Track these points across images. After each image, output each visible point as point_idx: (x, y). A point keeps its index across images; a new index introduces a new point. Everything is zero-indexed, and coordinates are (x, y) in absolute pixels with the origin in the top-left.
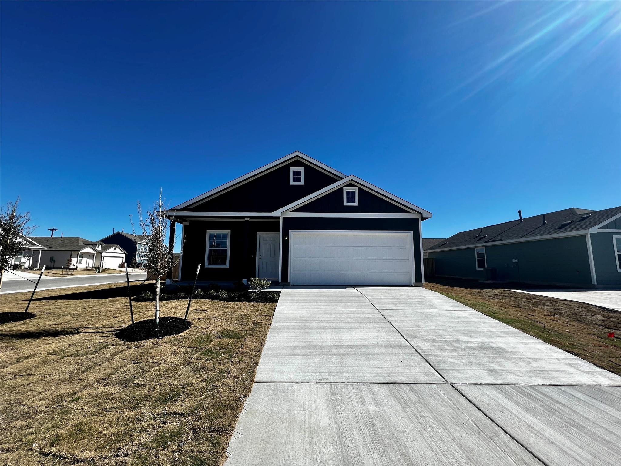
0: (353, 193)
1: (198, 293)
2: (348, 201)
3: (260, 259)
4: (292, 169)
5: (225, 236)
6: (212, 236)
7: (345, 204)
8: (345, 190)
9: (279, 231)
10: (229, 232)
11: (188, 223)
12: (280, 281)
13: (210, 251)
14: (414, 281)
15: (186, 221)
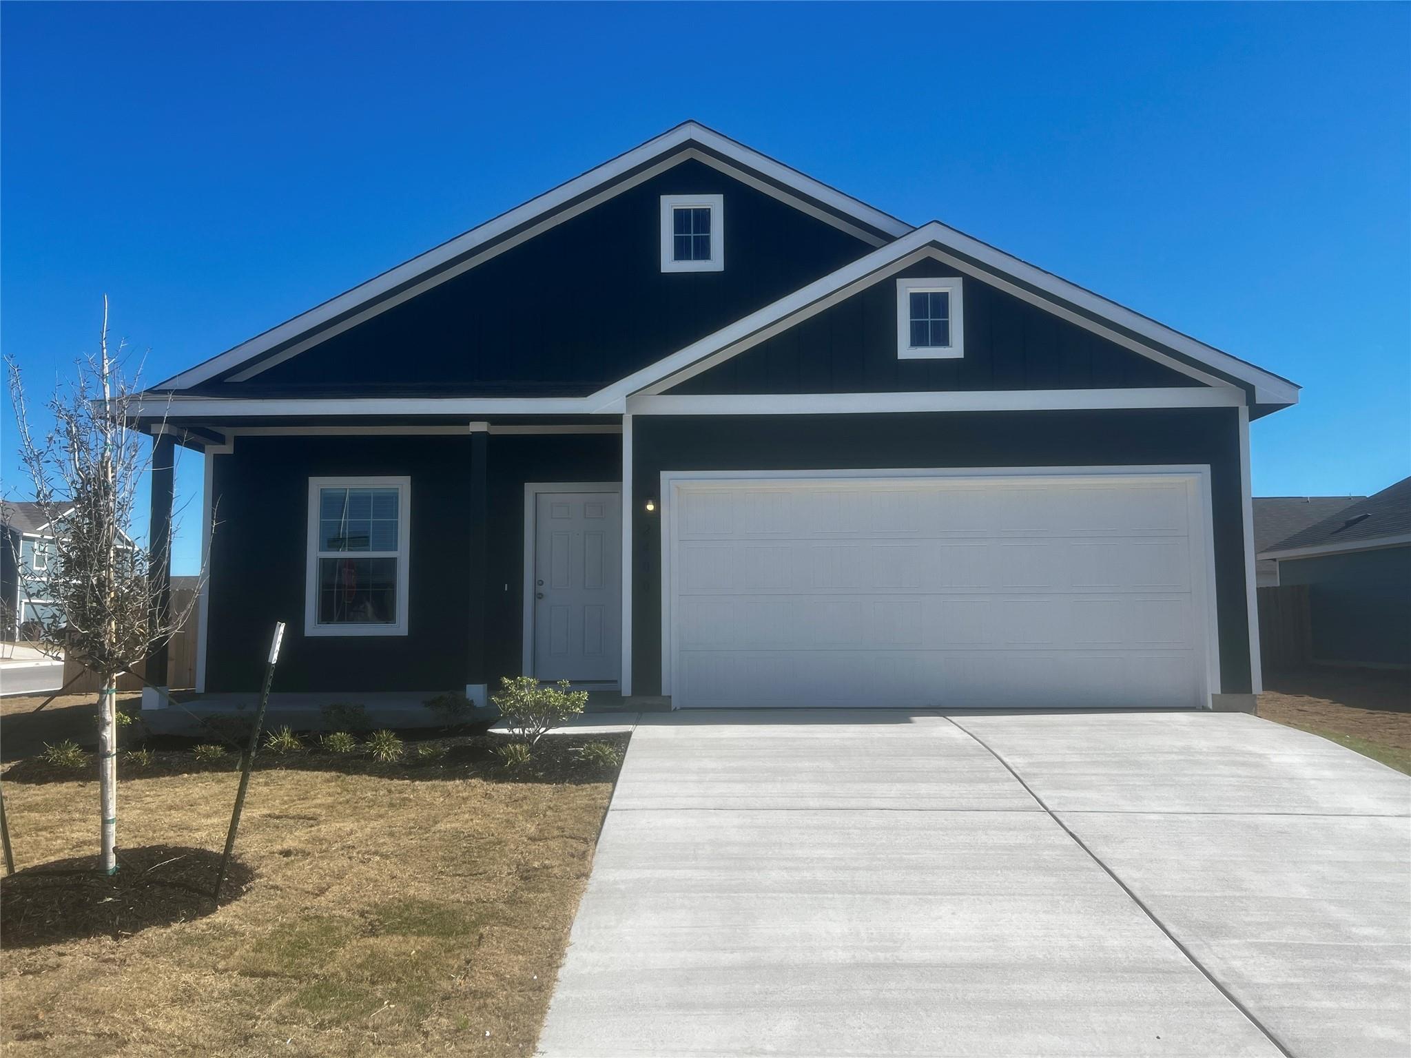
0: (940, 302)
1: (280, 746)
2: (918, 339)
3: (538, 596)
4: (670, 204)
5: (387, 502)
6: (331, 503)
7: (906, 350)
8: (907, 289)
9: (619, 478)
10: (401, 486)
11: (228, 449)
12: (626, 688)
13: (325, 564)
14: (1213, 684)
15: (220, 439)
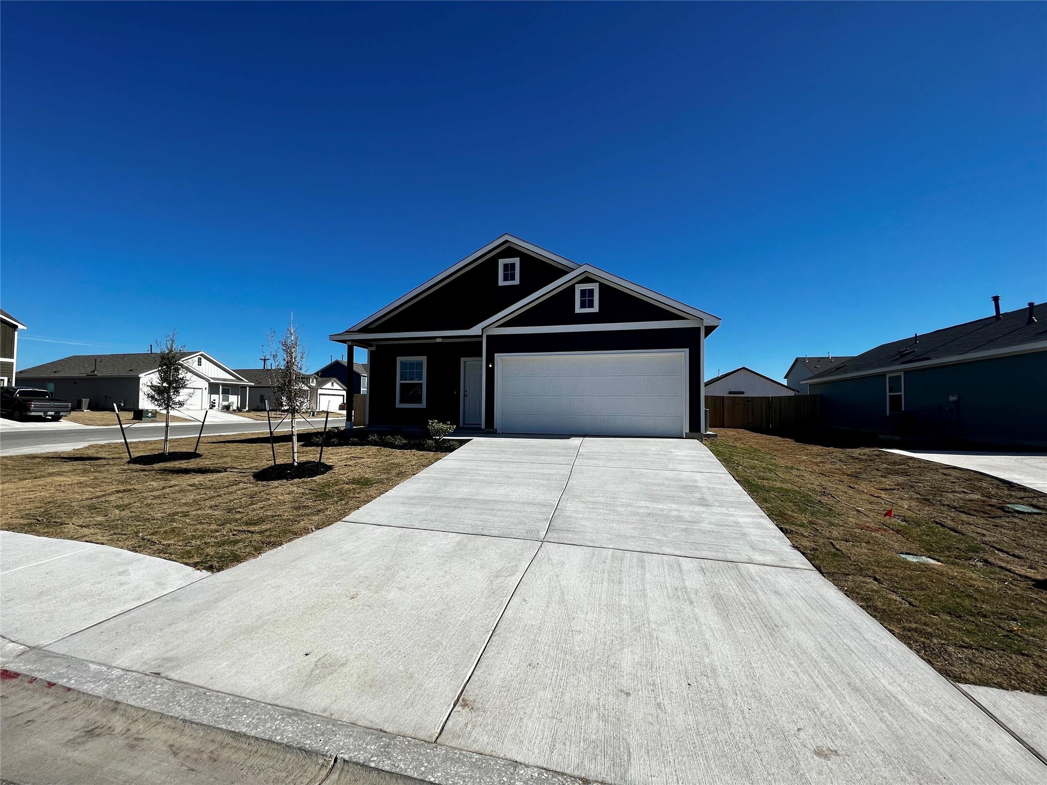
0: (591, 292)
2: (583, 305)
3: (465, 396)
4: (502, 262)
5: (420, 365)
6: (403, 365)
7: (578, 310)
8: (579, 288)
10: (424, 359)
11: (374, 349)
12: (483, 426)
13: (402, 385)
14: (686, 429)
15: (372, 346)
